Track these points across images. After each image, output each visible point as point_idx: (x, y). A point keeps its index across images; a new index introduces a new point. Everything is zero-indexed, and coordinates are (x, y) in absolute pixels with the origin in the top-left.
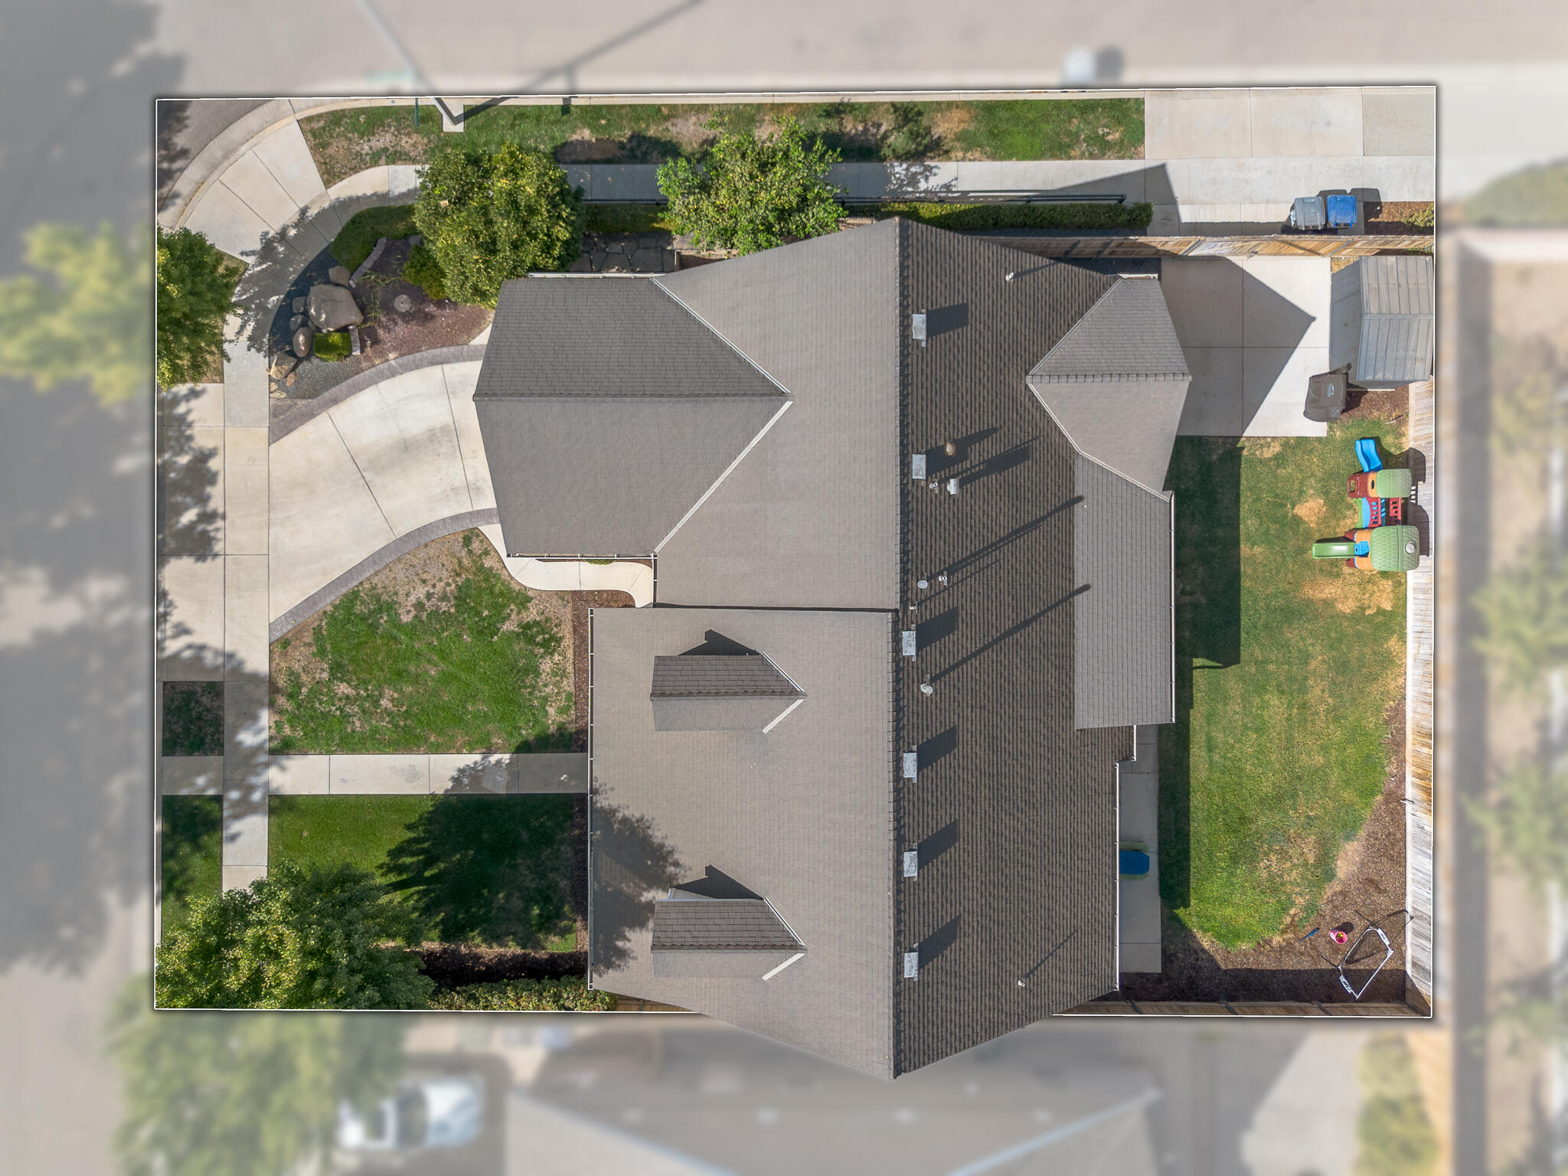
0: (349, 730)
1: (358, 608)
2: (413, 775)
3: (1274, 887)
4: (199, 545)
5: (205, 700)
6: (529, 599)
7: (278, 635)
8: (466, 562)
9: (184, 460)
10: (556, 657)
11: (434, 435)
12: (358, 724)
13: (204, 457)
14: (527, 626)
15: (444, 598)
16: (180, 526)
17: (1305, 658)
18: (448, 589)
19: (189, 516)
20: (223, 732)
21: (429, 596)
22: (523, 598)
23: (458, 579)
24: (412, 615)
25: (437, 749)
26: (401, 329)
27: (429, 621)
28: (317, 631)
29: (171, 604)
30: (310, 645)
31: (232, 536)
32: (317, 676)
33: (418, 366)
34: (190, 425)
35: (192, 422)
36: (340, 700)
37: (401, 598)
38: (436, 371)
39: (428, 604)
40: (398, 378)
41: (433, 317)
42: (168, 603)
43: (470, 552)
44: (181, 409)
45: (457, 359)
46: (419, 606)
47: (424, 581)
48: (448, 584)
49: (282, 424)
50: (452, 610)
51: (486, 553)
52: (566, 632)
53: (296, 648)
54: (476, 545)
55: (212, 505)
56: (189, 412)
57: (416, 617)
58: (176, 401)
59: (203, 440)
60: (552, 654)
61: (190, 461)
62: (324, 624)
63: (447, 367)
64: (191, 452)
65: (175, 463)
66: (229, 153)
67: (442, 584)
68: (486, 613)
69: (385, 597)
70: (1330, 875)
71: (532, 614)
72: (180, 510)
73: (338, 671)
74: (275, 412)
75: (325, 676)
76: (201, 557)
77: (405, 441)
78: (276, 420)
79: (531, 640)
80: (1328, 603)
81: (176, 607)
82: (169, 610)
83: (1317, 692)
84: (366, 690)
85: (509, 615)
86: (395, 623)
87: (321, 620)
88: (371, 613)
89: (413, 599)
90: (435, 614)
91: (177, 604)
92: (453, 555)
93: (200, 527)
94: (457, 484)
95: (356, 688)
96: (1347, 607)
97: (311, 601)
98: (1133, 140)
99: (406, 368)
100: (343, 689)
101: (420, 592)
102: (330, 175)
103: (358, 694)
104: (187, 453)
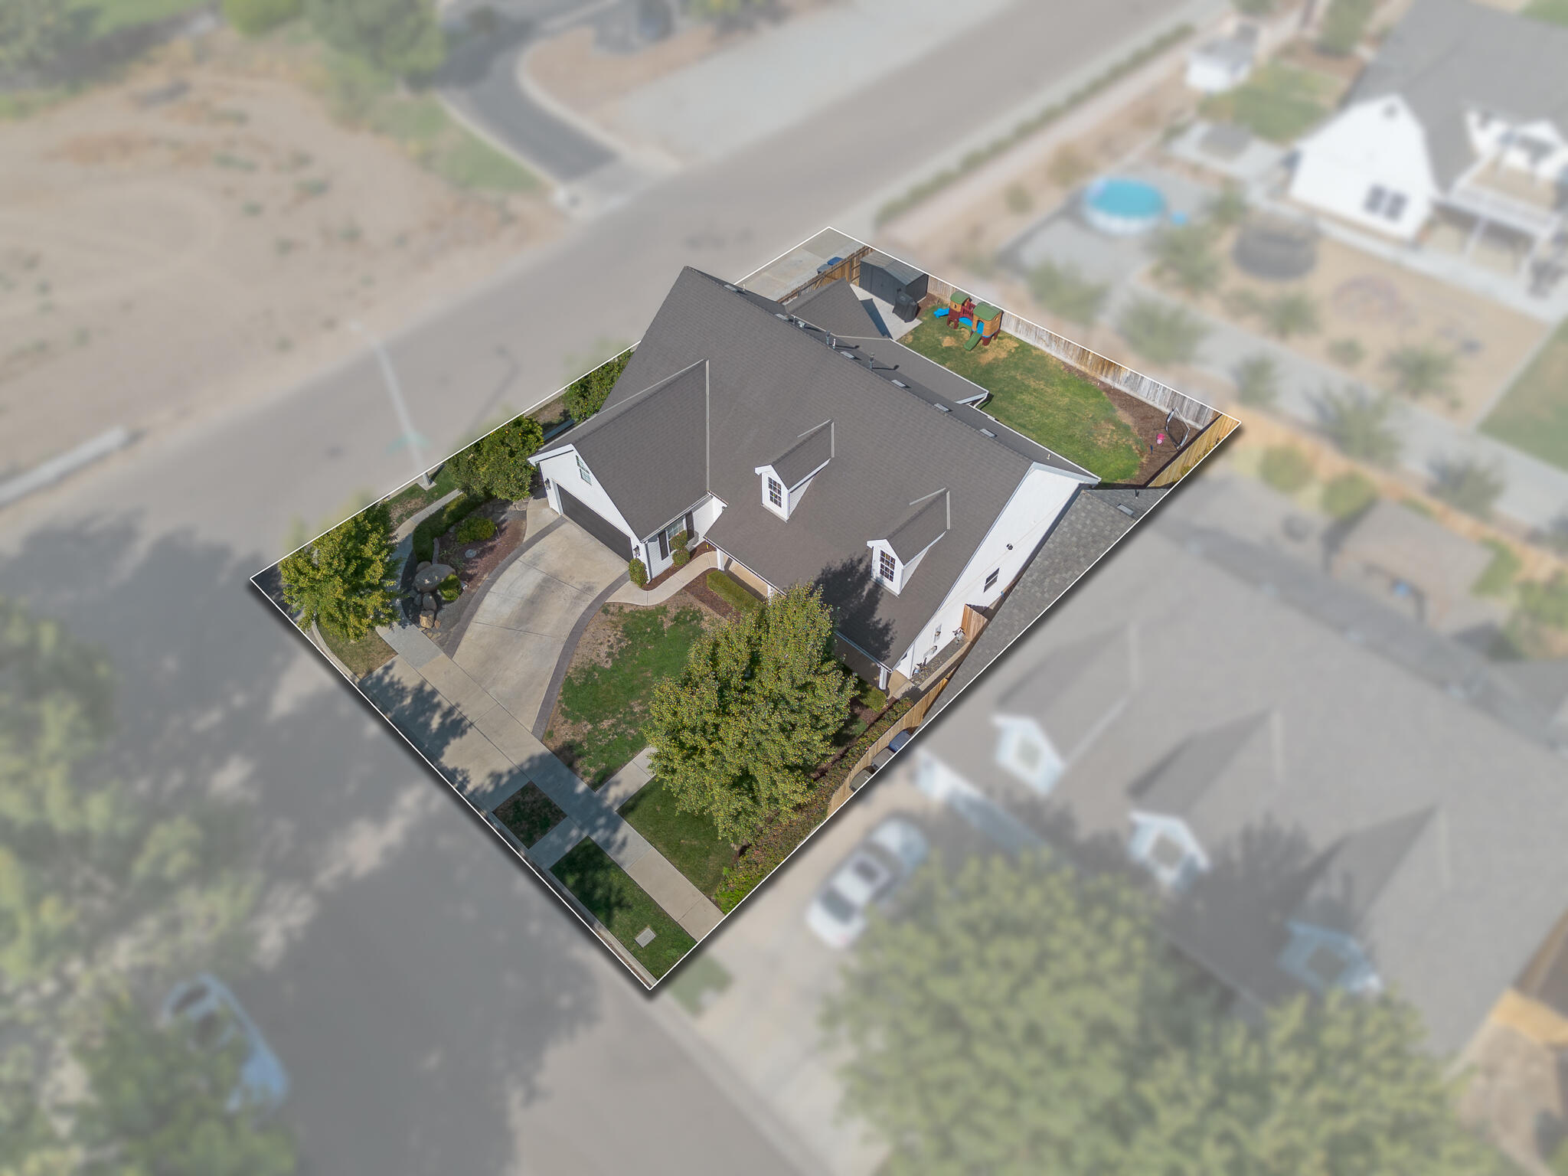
0: (631, 739)
1: (577, 683)
3: (1115, 446)
5: (528, 798)
6: (665, 608)
7: (542, 734)
8: (615, 619)
9: (408, 701)
10: (706, 618)
11: (542, 586)
12: (632, 731)
13: (420, 689)
14: (676, 619)
15: (620, 641)
16: (434, 731)
17: (1014, 378)
18: (618, 636)
20: (555, 805)
21: (611, 647)
22: (662, 609)
23: (618, 629)
24: (610, 662)
26: (482, 563)
27: (620, 658)
28: (564, 713)
29: (463, 772)
30: (566, 722)
31: (470, 710)
32: (585, 731)
33: (504, 569)
34: (399, 682)
35: (399, 680)
36: (610, 730)
37: (597, 660)
38: (517, 564)
39: (614, 651)
40: (498, 581)
41: (495, 546)
42: (461, 773)
43: (612, 614)
44: (387, 679)
45: (522, 552)
46: (609, 655)
47: (601, 644)
48: (615, 635)
49: (450, 646)
50: (630, 642)
51: (621, 608)
52: (699, 605)
53: (558, 730)
54: (612, 609)
55: (446, 705)
56: (392, 677)
57: (613, 660)
59: (410, 682)
60: (702, 619)
61: (412, 699)
62: (564, 706)
63: (521, 558)
64: (409, 694)
65: (404, 706)
67: (612, 637)
68: (649, 630)
69: (586, 667)
70: (1127, 428)
71: (673, 612)
72: (427, 724)
73: (593, 719)
74: (441, 644)
75: (589, 727)
76: (462, 733)
77: (529, 600)
78: (445, 647)
79: (684, 622)
80: (995, 359)
81: (468, 770)
82: (465, 775)
83: (1032, 383)
84: (621, 713)
85: (662, 621)
86: (603, 671)
87: (561, 706)
88: (586, 679)
89: (603, 655)
90: (622, 651)
91: (468, 768)
92: (605, 622)
93: (449, 721)
94: (575, 595)
95: (613, 717)
96: (1004, 356)
97: (546, 703)
99: (498, 575)
100: (606, 724)
101: (605, 649)
103: (618, 718)
104: (407, 696)
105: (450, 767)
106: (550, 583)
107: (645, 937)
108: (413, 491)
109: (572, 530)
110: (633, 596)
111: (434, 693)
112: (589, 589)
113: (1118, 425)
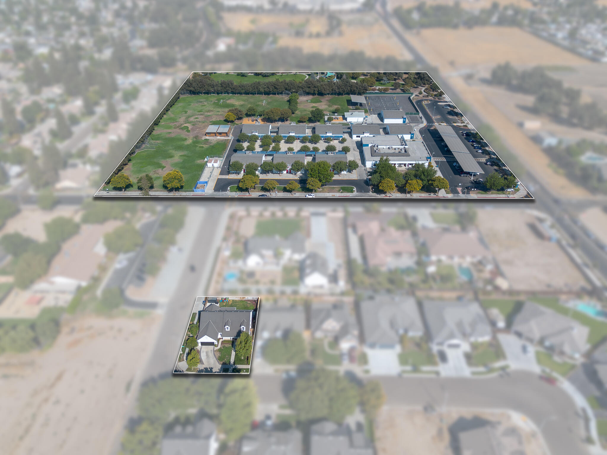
2: (233, 355)
3: (250, 306)
4: (211, 369)
5: (224, 368)
7: (220, 364)
9: (204, 370)
17: (235, 304)
18: (219, 352)
19: (209, 369)
20: (227, 367)
22: (221, 348)
25: (232, 353)
27: (221, 354)
28: (220, 361)
31: (211, 366)
32: (224, 361)
38: (201, 353)
41: (197, 353)
51: (216, 350)
52: (224, 345)
55: (208, 367)
58: (199, 370)
59: (203, 368)
66: (179, 368)
68: (221, 350)
69: (218, 357)
71: (222, 347)
74: (202, 364)
76: (213, 368)
83: (237, 304)
86: (221, 356)
92: (216, 352)
96: (232, 302)
97: (218, 361)
98: (196, 313)
100: (225, 359)
101: (219, 354)
102: (184, 360)
105: (215, 372)
106: (207, 353)
107: (245, 371)
108: (181, 354)
109: (203, 347)
110: (216, 348)
111: (206, 367)
112: (211, 350)
113: (249, 303)
